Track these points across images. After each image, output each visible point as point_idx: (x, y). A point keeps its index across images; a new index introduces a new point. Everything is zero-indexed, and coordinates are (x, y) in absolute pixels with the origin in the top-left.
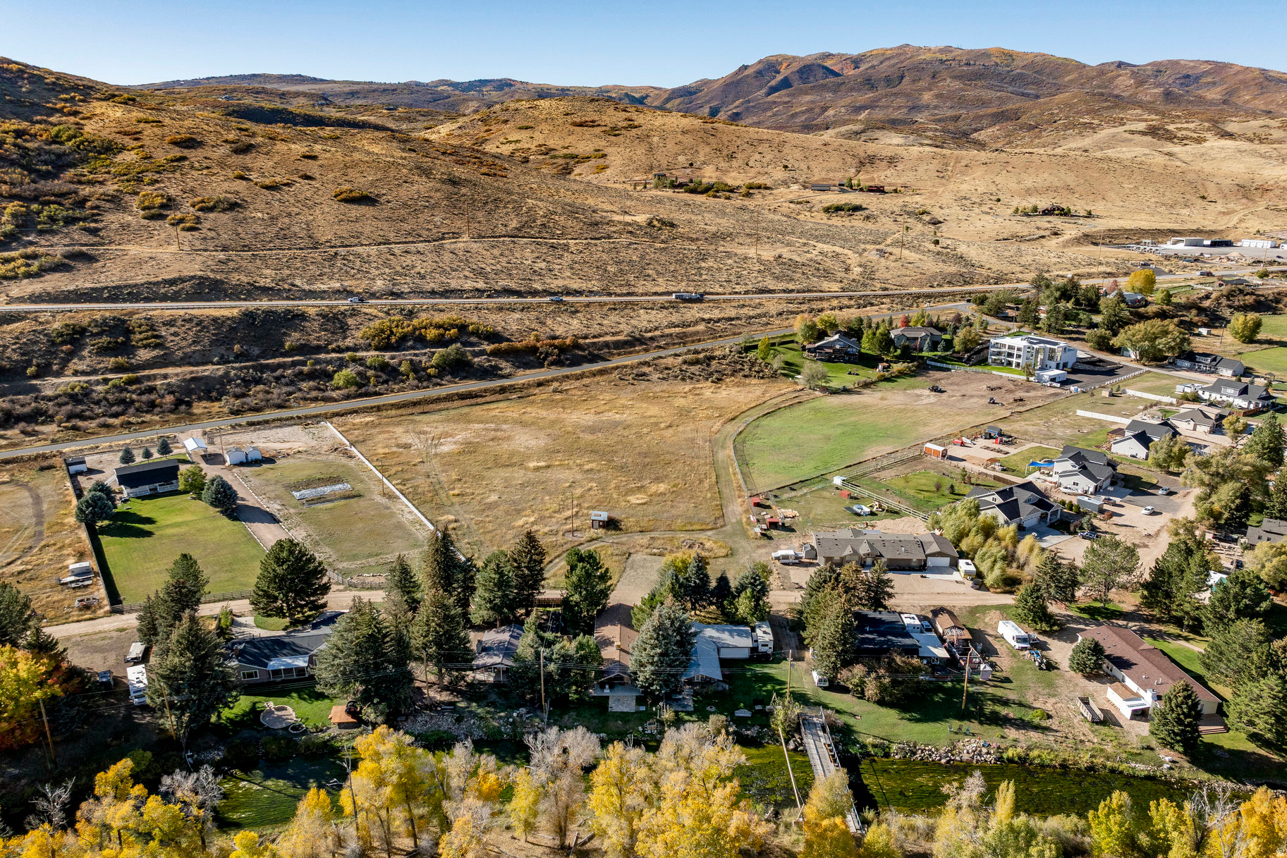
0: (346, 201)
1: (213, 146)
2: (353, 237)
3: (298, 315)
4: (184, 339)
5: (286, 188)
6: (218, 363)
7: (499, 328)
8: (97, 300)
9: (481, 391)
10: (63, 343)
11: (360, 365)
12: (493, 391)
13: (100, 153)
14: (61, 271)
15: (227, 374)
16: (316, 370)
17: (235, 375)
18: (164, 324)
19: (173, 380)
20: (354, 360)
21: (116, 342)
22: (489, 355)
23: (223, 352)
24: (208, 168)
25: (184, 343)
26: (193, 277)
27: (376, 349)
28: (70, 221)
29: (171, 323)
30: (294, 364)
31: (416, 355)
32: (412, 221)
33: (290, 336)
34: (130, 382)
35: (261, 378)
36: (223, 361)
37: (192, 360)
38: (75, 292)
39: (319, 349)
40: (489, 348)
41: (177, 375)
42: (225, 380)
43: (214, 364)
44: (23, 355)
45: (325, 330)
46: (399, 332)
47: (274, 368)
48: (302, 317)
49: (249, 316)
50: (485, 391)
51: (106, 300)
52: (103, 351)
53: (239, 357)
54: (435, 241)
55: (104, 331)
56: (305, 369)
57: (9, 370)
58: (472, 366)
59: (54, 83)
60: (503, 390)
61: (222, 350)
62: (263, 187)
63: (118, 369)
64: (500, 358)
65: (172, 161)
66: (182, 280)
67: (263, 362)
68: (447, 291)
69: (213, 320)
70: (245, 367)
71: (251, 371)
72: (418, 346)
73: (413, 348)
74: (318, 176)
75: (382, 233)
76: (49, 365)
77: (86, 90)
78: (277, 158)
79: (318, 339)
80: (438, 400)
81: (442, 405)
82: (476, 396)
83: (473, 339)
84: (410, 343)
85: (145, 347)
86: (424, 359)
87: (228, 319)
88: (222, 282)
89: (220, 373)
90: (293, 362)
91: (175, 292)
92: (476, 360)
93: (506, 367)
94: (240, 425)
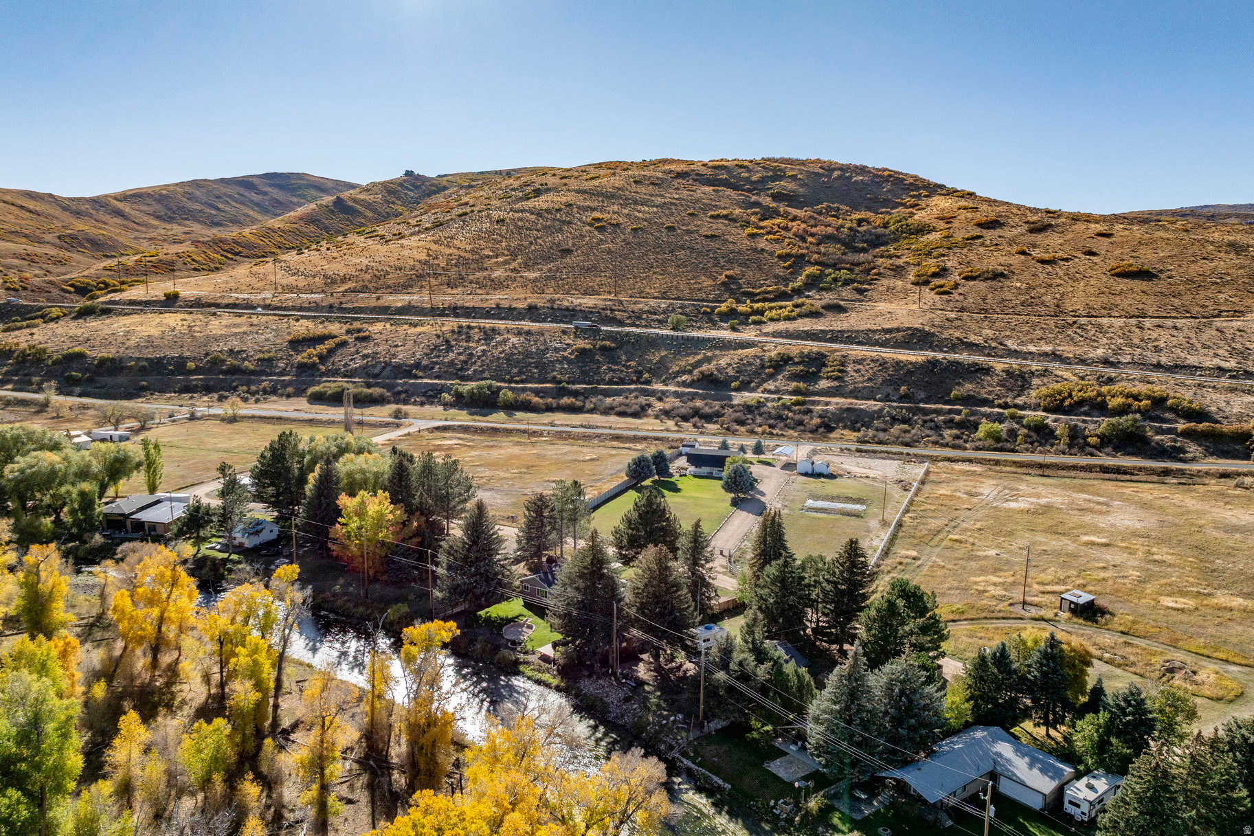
0: (1119, 275)
1: (1012, 227)
2: (1105, 308)
3: (983, 369)
4: (863, 376)
5: (1062, 263)
6: (880, 400)
7: (1213, 409)
8: (819, 340)
9: (1135, 468)
10: (769, 367)
11: (1017, 423)
12: (1152, 472)
13: (913, 234)
14: (813, 317)
15: (881, 410)
16: (969, 421)
17: (888, 412)
18: (854, 362)
19: (830, 408)
20: (1013, 417)
21: (808, 372)
22: (1179, 435)
23: (890, 391)
24: (997, 245)
25: (861, 379)
26: (909, 329)
27: (1044, 410)
28: (846, 283)
29: (859, 362)
30: (950, 412)
31: (1084, 421)
32: (1188, 297)
33: (963, 385)
34: (797, 403)
35: (910, 419)
36: (886, 398)
37: (859, 395)
38: (806, 332)
39: (985, 402)
40: (1181, 426)
41: (837, 404)
42: (879, 414)
43: (875, 400)
44: (737, 372)
45: (1002, 386)
46: (1077, 395)
47: (926, 412)
48: (987, 371)
49: (934, 363)
50: (1140, 469)
51: (827, 341)
52: (795, 377)
53: (902, 398)
54: (1204, 317)
55: (804, 361)
56: (957, 418)
57: (722, 382)
58: (1149, 444)
59: (911, 184)
60: (1166, 472)
61: (890, 390)
62: (1038, 261)
63: (796, 392)
64: (1192, 441)
65: (967, 239)
66: (898, 330)
67: (921, 405)
68: (1176, 366)
69: (897, 363)
70: (902, 408)
71: (904, 411)
72: (1096, 413)
73: (1086, 414)
74: (1103, 252)
75: (1141, 306)
76: (749, 383)
77: (934, 189)
78: (1070, 235)
79: (990, 393)
80: (1074, 467)
81: (1073, 473)
82: (1125, 473)
83: (1169, 415)
84: (1086, 408)
85: (828, 378)
86: (1092, 427)
87: (911, 363)
88: (933, 335)
89: (876, 408)
90: (950, 409)
91: (887, 339)
92: (1158, 437)
93: (1193, 449)
94: (849, 450)
